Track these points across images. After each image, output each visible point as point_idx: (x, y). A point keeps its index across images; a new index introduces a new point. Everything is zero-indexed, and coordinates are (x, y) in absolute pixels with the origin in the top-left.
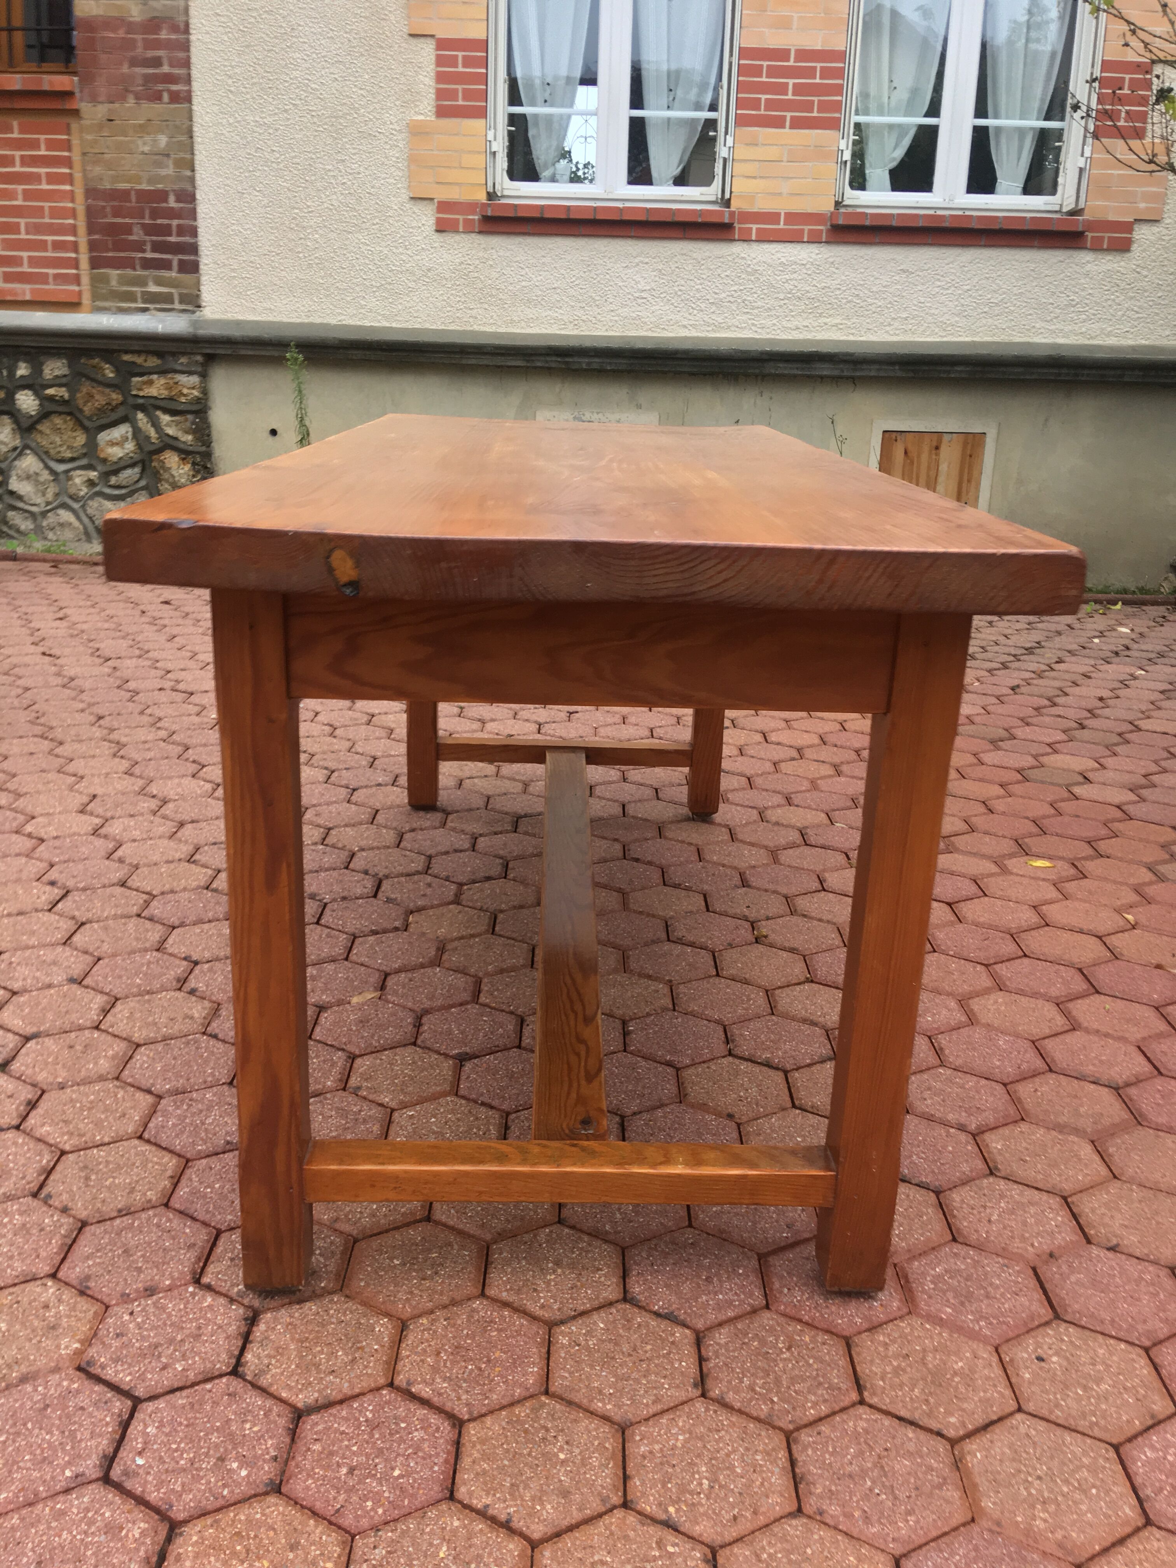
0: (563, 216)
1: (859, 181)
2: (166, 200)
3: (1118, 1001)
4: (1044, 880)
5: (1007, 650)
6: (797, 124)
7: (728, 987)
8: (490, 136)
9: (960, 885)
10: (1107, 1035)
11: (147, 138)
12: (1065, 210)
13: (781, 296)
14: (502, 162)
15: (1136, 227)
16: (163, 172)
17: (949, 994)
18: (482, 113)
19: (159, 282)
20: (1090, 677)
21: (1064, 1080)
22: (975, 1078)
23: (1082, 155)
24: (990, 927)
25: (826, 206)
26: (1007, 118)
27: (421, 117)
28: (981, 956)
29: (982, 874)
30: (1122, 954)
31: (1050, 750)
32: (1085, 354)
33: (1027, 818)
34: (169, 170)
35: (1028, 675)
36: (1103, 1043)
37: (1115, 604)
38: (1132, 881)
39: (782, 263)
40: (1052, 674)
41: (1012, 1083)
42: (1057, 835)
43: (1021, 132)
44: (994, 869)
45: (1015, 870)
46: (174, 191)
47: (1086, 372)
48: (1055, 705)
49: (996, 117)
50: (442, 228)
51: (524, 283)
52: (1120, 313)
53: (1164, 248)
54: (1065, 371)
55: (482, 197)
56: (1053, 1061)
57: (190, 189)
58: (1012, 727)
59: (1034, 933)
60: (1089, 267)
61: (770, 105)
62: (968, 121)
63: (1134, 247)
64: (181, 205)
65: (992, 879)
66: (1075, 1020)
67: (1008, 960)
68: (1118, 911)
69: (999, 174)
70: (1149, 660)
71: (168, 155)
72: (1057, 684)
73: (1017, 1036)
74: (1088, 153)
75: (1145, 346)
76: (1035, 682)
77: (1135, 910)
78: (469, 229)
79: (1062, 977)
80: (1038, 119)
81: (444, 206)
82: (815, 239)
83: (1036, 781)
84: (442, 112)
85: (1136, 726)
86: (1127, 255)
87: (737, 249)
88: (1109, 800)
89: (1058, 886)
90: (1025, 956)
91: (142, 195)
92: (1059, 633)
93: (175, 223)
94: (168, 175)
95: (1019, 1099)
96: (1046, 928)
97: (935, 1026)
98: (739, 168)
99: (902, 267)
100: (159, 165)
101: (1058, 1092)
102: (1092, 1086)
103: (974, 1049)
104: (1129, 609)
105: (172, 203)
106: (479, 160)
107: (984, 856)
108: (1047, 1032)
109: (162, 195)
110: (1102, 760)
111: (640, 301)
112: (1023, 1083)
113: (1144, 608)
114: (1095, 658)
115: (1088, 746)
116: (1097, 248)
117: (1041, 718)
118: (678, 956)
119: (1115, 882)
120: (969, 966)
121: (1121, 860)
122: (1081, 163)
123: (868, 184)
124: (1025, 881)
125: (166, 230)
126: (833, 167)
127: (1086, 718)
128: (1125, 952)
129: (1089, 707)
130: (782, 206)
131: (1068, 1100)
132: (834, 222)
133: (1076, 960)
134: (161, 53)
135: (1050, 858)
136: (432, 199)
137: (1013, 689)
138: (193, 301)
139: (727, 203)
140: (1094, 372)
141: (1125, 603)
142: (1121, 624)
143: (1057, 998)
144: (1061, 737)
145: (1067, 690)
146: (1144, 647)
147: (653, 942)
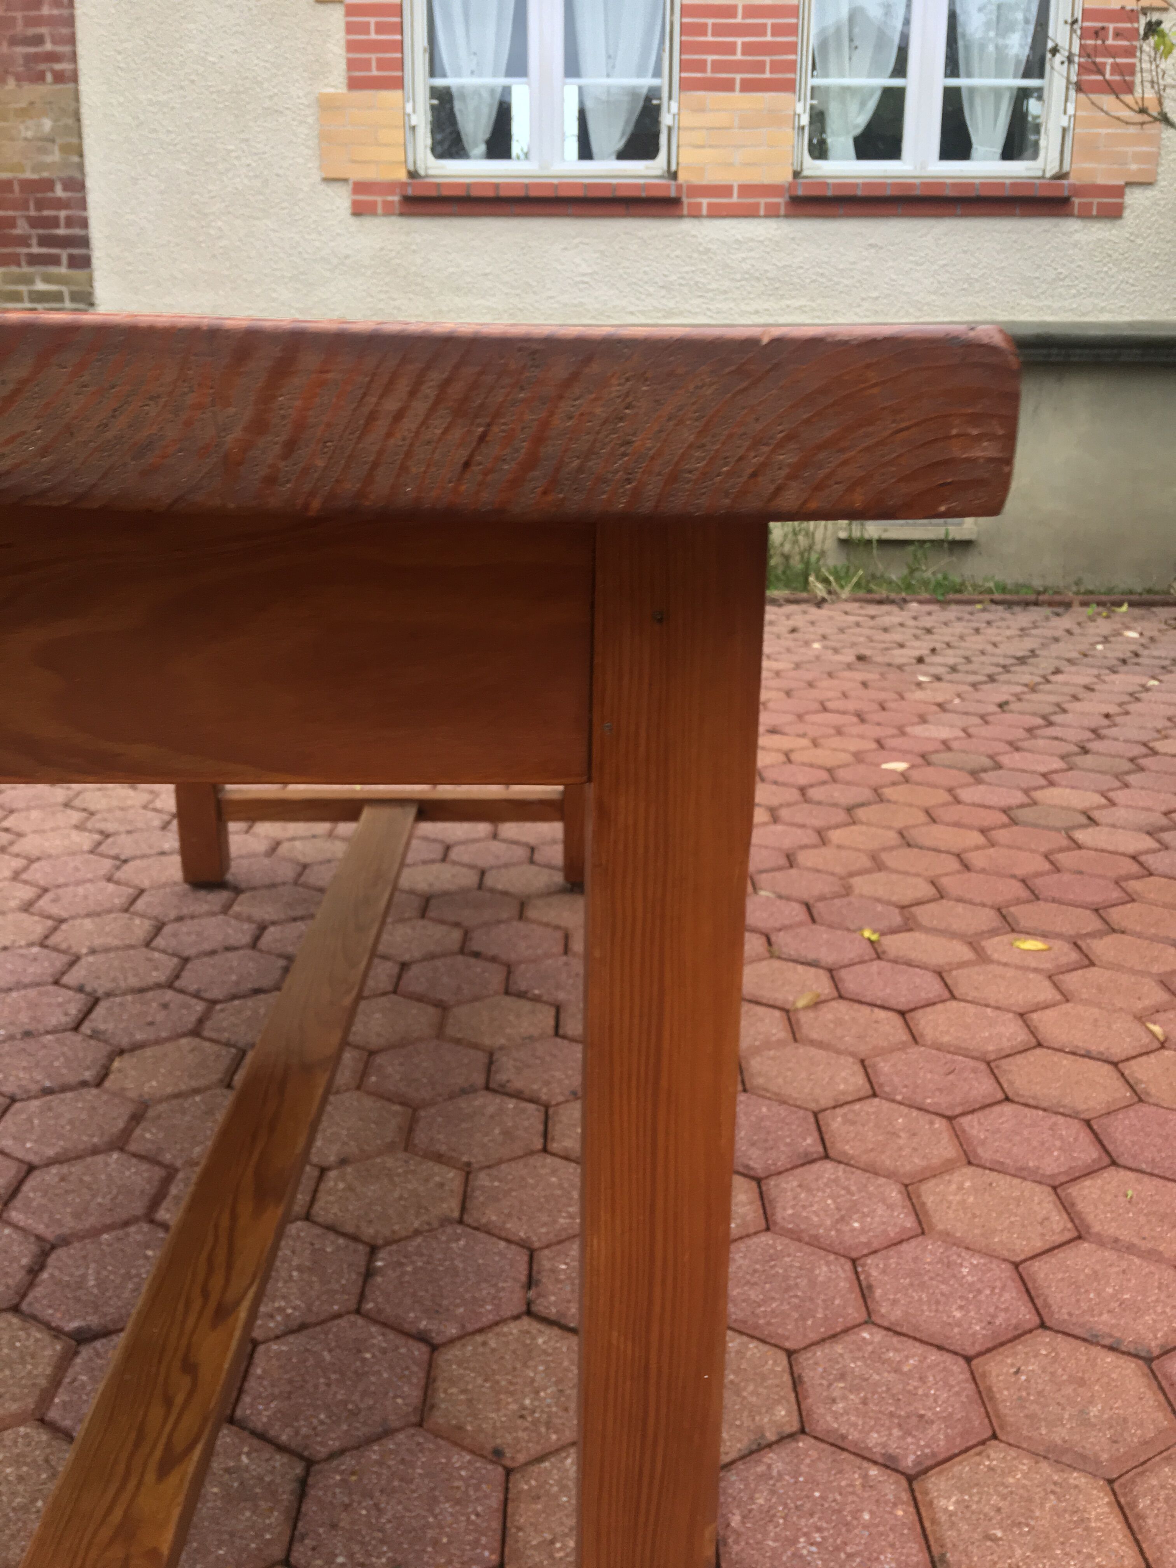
0: (490, 193)
1: (819, 150)
2: (52, 189)
3: (1146, 1179)
4: (1036, 970)
5: (995, 660)
6: (748, 86)
7: (554, 1172)
8: (409, 108)
9: (918, 981)
10: (1131, 1249)
11: (30, 123)
12: (1048, 175)
13: (738, 276)
14: (424, 138)
15: (1128, 191)
16: (49, 159)
17: (889, 1176)
18: (398, 83)
19: (47, 279)
20: (1092, 690)
21: (1063, 1344)
22: (919, 1349)
23: (1065, 112)
24: (959, 1051)
25: (784, 176)
26: (981, 76)
27: (332, 90)
28: (942, 1101)
29: (949, 964)
30: (1148, 1094)
31: (1043, 782)
32: (1077, 332)
33: (1014, 876)
34: (55, 156)
35: (1019, 689)
36: (1124, 1265)
37: (1120, 605)
38: (1155, 969)
39: (737, 241)
40: (1048, 687)
41: (980, 1354)
42: (1054, 901)
43: (997, 92)
44: (967, 954)
45: (996, 956)
46: (61, 179)
47: (1078, 351)
48: (1050, 724)
49: (969, 75)
50: (359, 210)
51: (451, 270)
52: (1113, 287)
53: (1159, 212)
54: (1055, 351)
55: (402, 176)
56: (1047, 1305)
57: (77, 175)
58: (998, 754)
59: (1020, 1059)
60: (1077, 236)
61: (718, 66)
62: (939, 82)
63: (1127, 213)
64: (69, 194)
65: (964, 972)
66: (1082, 1220)
67: (983, 1107)
68: (1141, 1019)
69: (974, 139)
70: (1163, 668)
71: (53, 141)
72: (1054, 698)
73: (990, 1255)
74: (1071, 110)
75: (1142, 322)
76: (1028, 697)
77: (1161, 1016)
78: (388, 211)
79: (1061, 1137)
80: (1015, 77)
81: (360, 187)
82: (772, 213)
83: (1026, 824)
84: (354, 84)
85: (1151, 749)
86: (1119, 222)
87: (686, 226)
88: (1121, 849)
89: (1055, 978)
90: (1007, 1099)
91: (27, 185)
92: (1056, 640)
93: (63, 214)
94: (54, 163)
95: (989, 1389)
96: (1038, 1051)
97: (863, 1239)
98: (685, 137)
99: (872, 241)
100: (42, 151)
101: (1053, 1374)
102: (1110, 1358)
103: (923, 1286)
104: (1137, 611)
105: (59, 192)
106: (398, 136)
107: (953, 935)
108: (1039, 1245)
109: (48, 184)
110: (1111, 794)
111: (582, 286)
112: (997, 1356)
113: (1154, 609)
114: (1099, 667)
115: (1092, 775)
116: (1085, 215)
117: (1033, 741)
118: (492, 1117)
119: (1133, 971)
120: (923, 1120)
121: (1139, 935)
122: (1064, 122)
123: (831, 153)
124: (1010, 973)
125: (54, 222)
126: (790, 133)
127: (1089, 740)
128: (1153, 1091)
129: (1093, 725)
130: (734, 178)
131: (1069, 1390)
132: (794, 193)
133: (1081, 1107)
134: (44, 30)
135: (1044, 935)
136: (345, 180)
137: (1001, 706)
138: (85, 298)
139: (674, 176)
140: (1087, 351)
141: (1132, 604)
142: (1128, 628)
143: (1053, 1176)
144: (1058, 764)
145: (1066, 706)
146: (1156, 653)
147: (464, 1092)
